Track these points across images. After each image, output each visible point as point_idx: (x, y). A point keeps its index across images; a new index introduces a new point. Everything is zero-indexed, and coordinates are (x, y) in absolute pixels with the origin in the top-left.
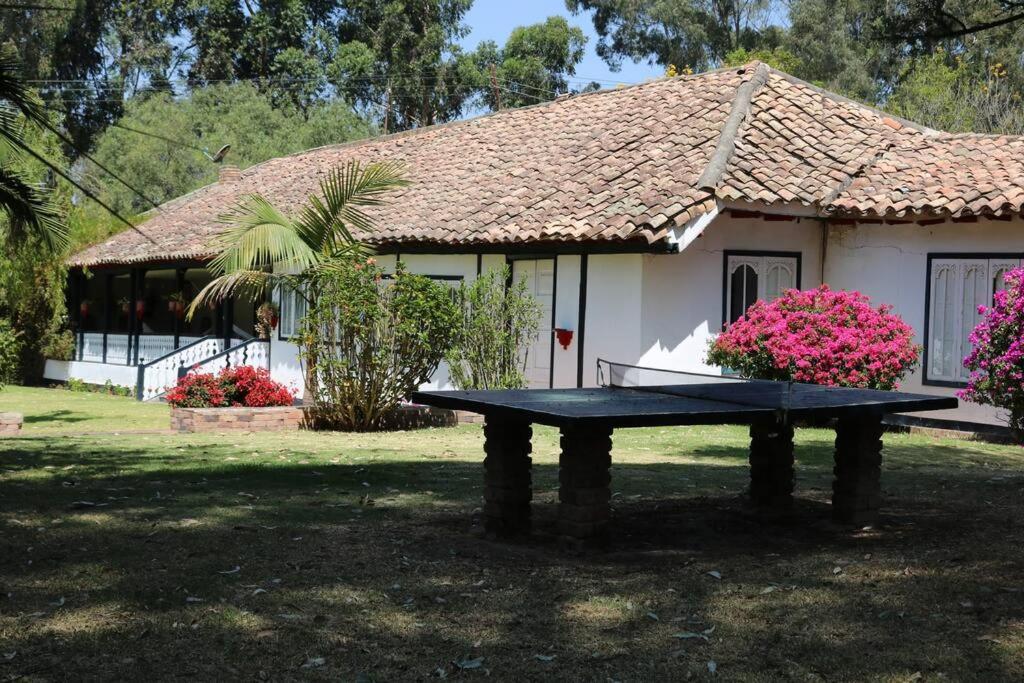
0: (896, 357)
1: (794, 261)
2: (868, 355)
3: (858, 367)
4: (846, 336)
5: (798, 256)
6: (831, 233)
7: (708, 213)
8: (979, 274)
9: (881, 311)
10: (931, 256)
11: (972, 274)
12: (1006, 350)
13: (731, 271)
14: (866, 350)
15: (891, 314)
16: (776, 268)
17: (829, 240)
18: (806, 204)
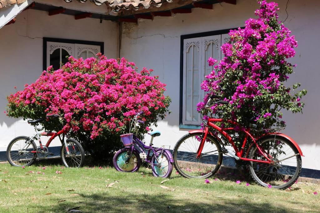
0: (148, 106)
1: (99, 48)
2: (126, 105)
3: (117, 115)
4: (112, 91)
5: (101, 44)
6: (124, 30)
7: (19, 5)
8: (215, 46)
9: (143, 73)
10: (183, 37)
11: (211, 47)
12: (233, 94)
13: (49, 52)
14: (123, 101)
15: (152, 76)
16: (85, 52)
17: (123, 35)
18: (99, 4)
